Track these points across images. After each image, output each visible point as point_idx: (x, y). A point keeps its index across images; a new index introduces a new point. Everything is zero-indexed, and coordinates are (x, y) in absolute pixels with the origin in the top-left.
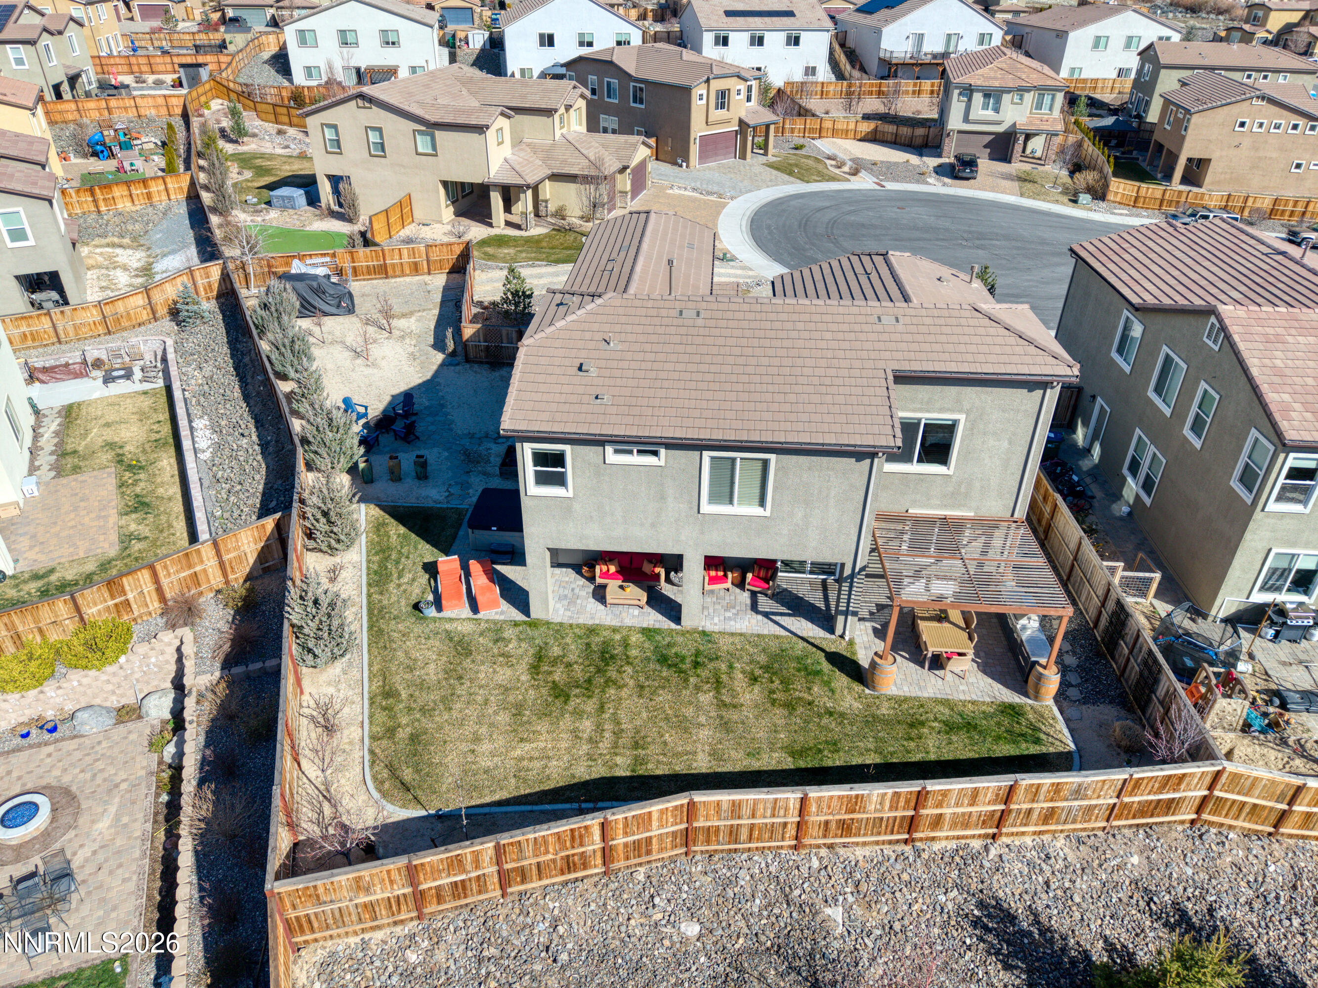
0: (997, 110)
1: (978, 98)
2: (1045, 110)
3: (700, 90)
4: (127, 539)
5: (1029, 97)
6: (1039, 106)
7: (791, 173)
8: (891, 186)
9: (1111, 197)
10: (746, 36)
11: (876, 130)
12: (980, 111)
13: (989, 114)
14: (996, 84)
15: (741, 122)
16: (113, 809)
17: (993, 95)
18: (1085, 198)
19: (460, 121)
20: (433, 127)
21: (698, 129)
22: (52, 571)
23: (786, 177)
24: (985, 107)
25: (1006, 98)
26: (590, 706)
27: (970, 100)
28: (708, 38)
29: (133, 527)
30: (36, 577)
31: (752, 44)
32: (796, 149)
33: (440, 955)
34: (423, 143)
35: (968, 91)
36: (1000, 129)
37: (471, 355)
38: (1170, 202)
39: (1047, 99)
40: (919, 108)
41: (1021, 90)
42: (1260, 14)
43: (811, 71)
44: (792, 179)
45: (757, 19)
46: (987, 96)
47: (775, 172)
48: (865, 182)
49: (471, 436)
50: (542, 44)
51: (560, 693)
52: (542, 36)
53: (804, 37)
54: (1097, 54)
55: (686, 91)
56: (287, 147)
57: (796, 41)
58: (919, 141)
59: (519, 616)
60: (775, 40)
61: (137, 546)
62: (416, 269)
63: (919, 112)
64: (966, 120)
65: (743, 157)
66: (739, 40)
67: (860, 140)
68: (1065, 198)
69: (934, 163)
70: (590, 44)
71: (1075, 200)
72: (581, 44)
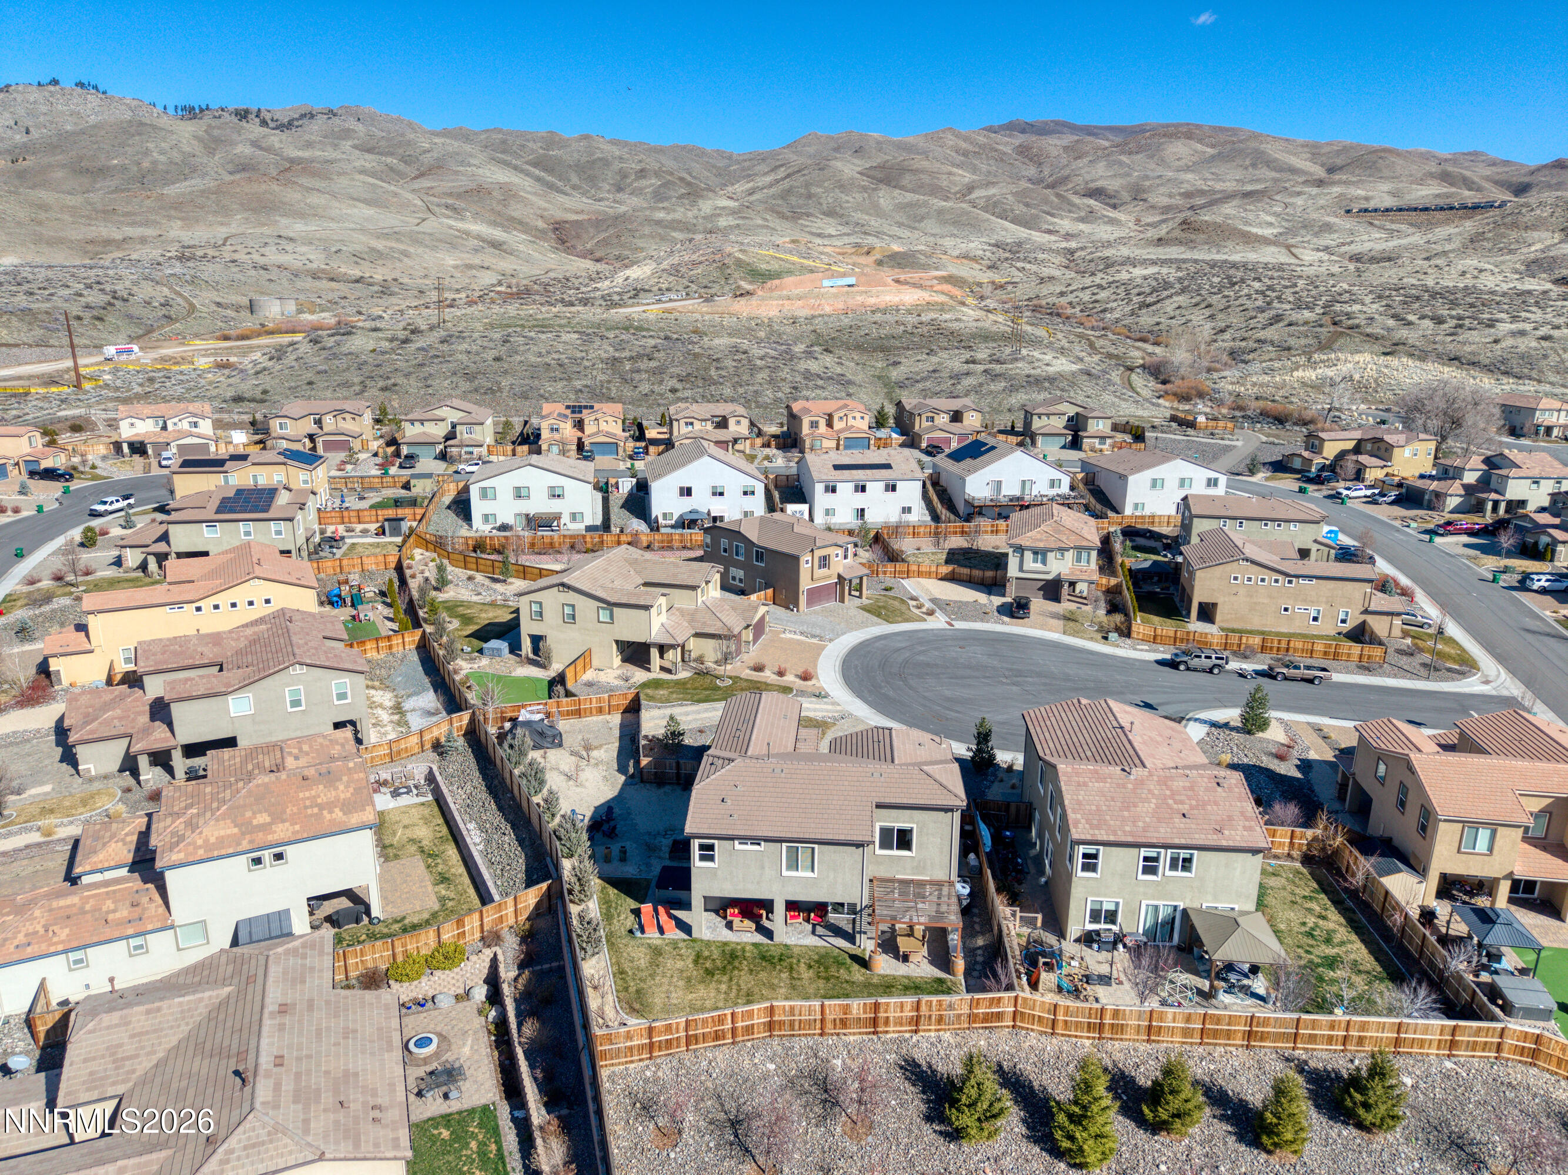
0: (1044, 563)
1: (1028, 555)
2: (1083, 563)
3: (805, 558)
4: (442, 900)
5: (1069, 555)
6: (1079, 560)
7: (879, 615)
8: (959, 625)
9: (1134, 635)
10: (851, 485)
11: (953, 571)
12: (1031, 564)
13: (1039, 566)
14: (1041, 545)
15: (839, 576)
16: (469, 1042)
17: (1040, 553)
18: (1113, 636)
19: (632, 602)
20: (611, 605)
21: (805, 584)
22: (404, 918)
23: (875, 619)
24: (1035, 561)
25: (1051, 556)
26: (725, 978)
27: (1022, 556)
28: (819, 488)
29: (443, 892)
30: (396, 921)
31: (856, 491)
32: (886, 590)
33: (660, 1074)
34: (604, 616)
35: (1021, 550)
36: (1050, 577)
37: (645, 778)
38: (1182, 641)
39: (1084, 555)
40: (998, 543)
41: (1062, 550)
42: (1317, 442)
43: (907, 510)
44: (880, 621)
45: (860, 472)
46: (1036, 553)
47: (866, 614)
48: (938, 622)
49: (649, 834)
50: (682, 494)
51: (710, 973)
52: (681, 489)
53: (899, 485)
54: (1155, 492)
55: (795, 559)
56: (479, 594)
57: (894, 488)
58: (989, 581)
59: (686, 937)
60: (875, 488)
61: (450, 904)
62: (600, 711)
63: (997, 547)
64: (1021, 569)
65: (842, 601)
66: (845, 489)
67: (941, 579)
68: (1099, 636)
69: (997, 601)
70: (721, 494)
71: (1106, 638)
72: (714, 494)
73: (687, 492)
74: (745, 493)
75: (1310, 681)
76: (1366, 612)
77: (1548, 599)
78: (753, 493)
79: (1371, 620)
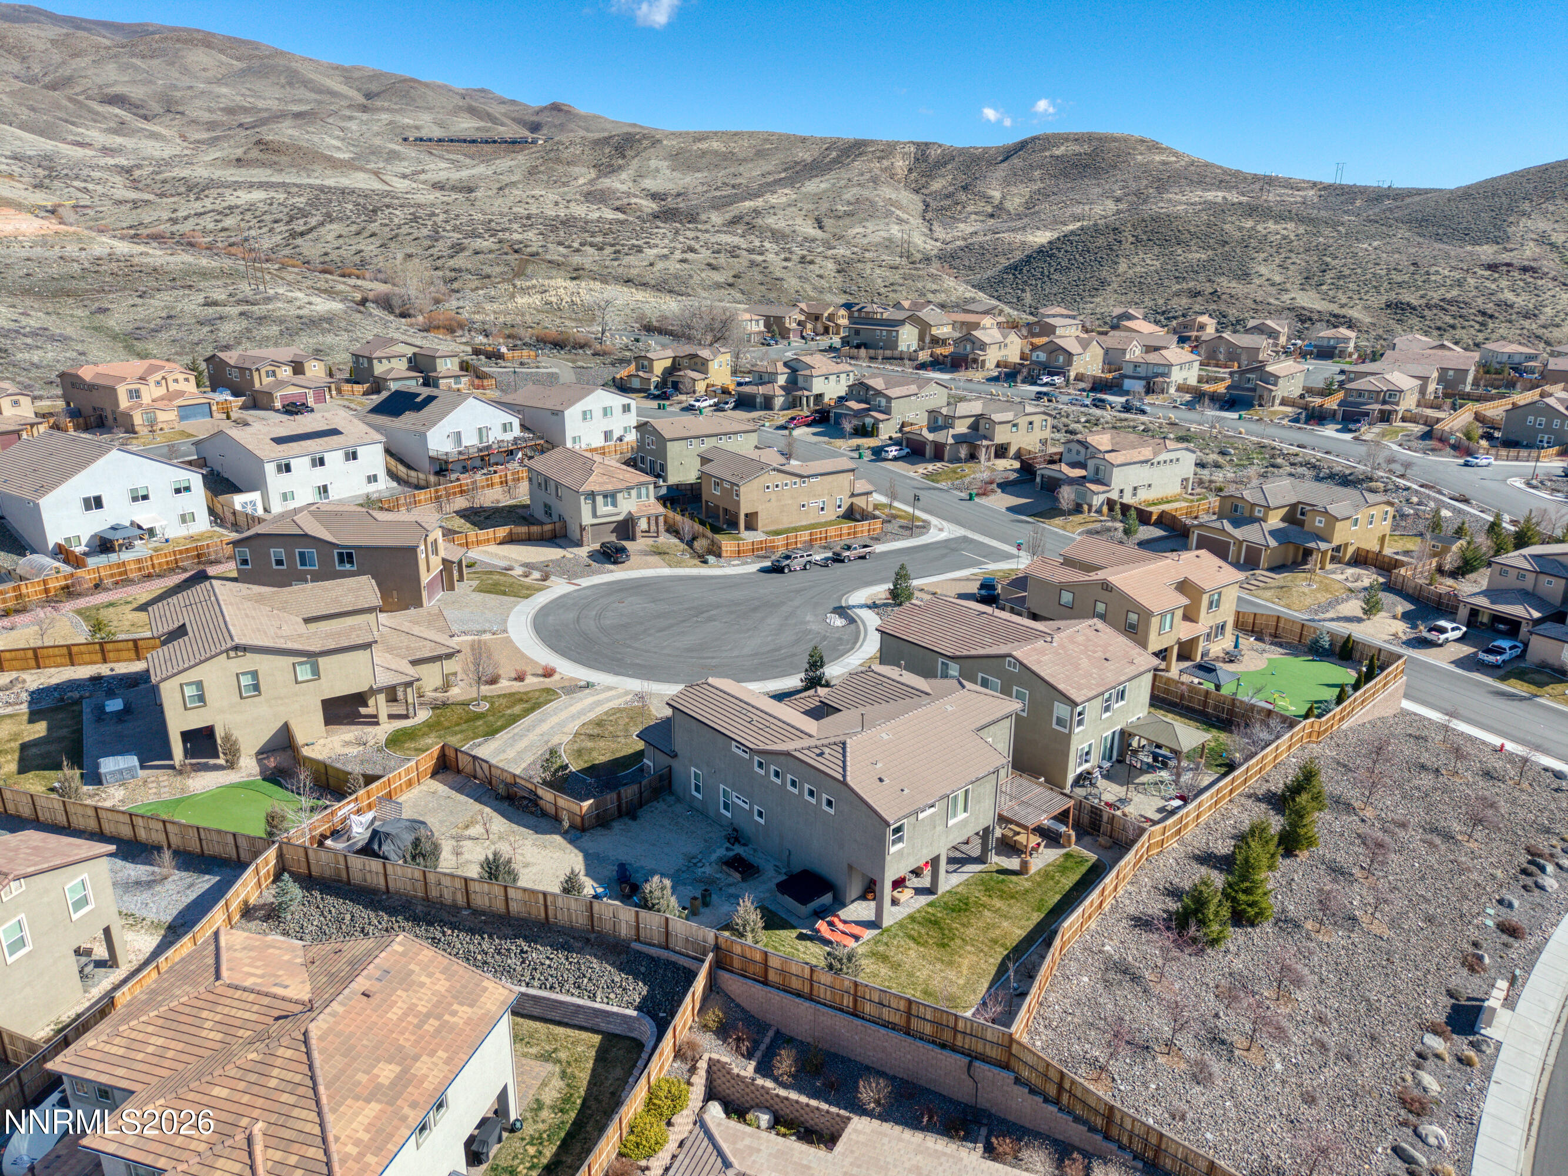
0: (614, 504)
1: (600, 499)
2: (644, 498)
3: (421, 548)
5: (634, 492)
6: (639, 496)
7: (507, 594)
9: (724, 554)
10: (307, 460)
12: (603, 508)
13: (610, 509)
14: (610, 487)
15: (445, 561)
17: (611, 497)
18: (711, 559)
23: (508, 598)
24: (606, 504)
25: (619, 496)
26: (959, 941)
27: (594, 501)
28: (270, 469)
31: (315, 466)
32: (471, 566)
34: (304, 673)
35: (592, 496)
36: (620, 518)
39: (643, 491)
40: (496, 497)
41: (629, 489)
43: (372, 479)
44: (513, 599)
45: (309, 442)
46: (605, 496)
47: (491, 596)
48: (559, 587)
51: (942, 945)
53: (360, 451)
54: (587, 424)
55: (413, 550)
57: (354, 456)
60: (334, 459)
62: (410, 783)
63: (498, 501)
64: (595, 515)
66: (301, 465)
68: (696, 562)
69: (583, 552)
70: (145, 497)
71: (705, 562)
72: (135, 499)
73: (97, 503)
74: (178, 491)
75: (863, 558)
76: (853, 495)
77: (900, 463)
78: (187, 489)
79: (855, 500)
